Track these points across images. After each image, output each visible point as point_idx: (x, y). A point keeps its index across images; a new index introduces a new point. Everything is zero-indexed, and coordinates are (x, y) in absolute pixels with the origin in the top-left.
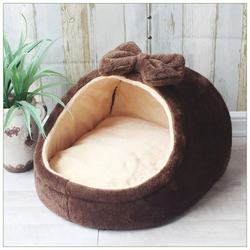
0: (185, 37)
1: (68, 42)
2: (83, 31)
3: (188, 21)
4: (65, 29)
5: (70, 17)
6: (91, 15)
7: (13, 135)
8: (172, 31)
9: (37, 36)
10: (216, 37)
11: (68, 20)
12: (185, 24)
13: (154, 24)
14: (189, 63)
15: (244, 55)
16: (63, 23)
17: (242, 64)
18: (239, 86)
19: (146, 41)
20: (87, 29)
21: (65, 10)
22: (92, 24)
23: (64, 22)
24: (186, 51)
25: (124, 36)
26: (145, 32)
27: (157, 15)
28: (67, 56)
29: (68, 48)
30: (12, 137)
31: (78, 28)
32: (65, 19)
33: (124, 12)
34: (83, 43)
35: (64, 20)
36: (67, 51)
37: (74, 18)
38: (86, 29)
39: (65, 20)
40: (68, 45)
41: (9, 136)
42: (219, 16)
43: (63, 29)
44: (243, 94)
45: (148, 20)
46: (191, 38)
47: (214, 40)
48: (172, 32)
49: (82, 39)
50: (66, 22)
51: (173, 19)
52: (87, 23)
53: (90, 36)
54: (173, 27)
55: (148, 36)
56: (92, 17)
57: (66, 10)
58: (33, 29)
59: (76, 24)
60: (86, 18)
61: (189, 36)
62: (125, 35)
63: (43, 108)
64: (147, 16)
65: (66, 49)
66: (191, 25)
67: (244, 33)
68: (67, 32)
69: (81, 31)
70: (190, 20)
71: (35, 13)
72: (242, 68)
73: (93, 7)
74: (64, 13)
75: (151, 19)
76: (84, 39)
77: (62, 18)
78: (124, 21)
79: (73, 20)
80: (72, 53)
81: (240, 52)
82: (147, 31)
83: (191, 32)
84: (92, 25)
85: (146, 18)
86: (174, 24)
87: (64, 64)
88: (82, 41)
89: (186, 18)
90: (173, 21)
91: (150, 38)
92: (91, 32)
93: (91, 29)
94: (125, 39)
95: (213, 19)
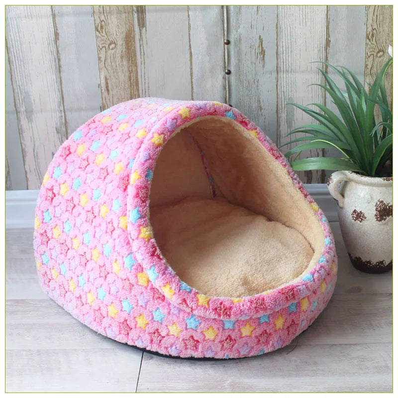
0: (281, 72)
1: (106, 79)
2: (129, 63)
3: (284, 49)
4: (103, 59)
5: (109, 42)
6: (141, 39)
8: (261, 62)
9: (61, 70)
11: (107, 46)
12: (280, 49)
13: (235, 52)
14: (287, 111)
16: (99, 50)
19: (223, 77)
20: (136, 59)
21: (101, 32)
22: (142, 51)
23: (101, 49)
24: (283, 93)
25: (189, 70)
26: (222, 64)
27: (238, 39)
28: (105, 99)
29: (107, 87)
31: (122, 57)
32: (103, 44)
33: (189, 34)
34: (129, 80)
36: (106, 92)
37: (115, 43)
38: (133, 59)
39: (102, 46)
40: (107, 84)
42: (330, 41)
43: (100, 58)
45: (226, 46)
46: (290, 74)
48: (261, 65)
49: (127, 74)
50: (104, 48)
51: (262, 45)
52: (135, 51)
53: (139, 70)
54: (262, 56)
55: (225, 70)
56: (142, 41)
57: (104, 31)
58: (55, 59)
59: (117, 52)
60: (133, 43)
61: (286, 70)
62: (191, 69)
64: (224, 40)
65: (104, 88)
66: (290, 54)
67: (368, 67)
68: (105, 63)
69: (125, 63)
70: (287, 47)
71: (57, 35)
73: (143, 27)
74: (100, 35)
75: (230, 45)
76: (130, 74)
77: (98, 43)
78: (190, 47)
79: (113, 46)
80: (113, 95)
82: (225, 62)
83: (290, 65)
84: (143, 54)
85: (223, 43)
86: (264, 52)
88: (127, 77)
89: (281, 44)
90: (262, 48)
91: (229, 73)
92: (141, 64)
93: (141, 58)
94: (191, 74)
95: (321, 45)
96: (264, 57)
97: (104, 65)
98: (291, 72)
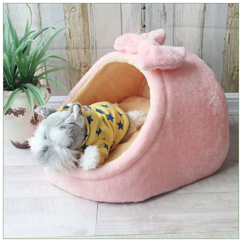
0: (176, 26)
1: (69, 30)
2: (83, 20)
3: (178, 12)
4: (67, 18)
5: (71, 7)
7: (20, 115)
8: (164, 20)
9: (42, 24)
10: (203, 27)
11: (70, 10)
12: (176, 14)
13: (148, 14)
15: (228, 43)
16: (65, 12)
17: (227, 50)
18: (223, 70)
19: (141, 29)
20: (88, 18)
22: (92, 13)
24: (177, 39)
26: (140, 21)
27: (150, 6)
28: (69, 42)
29: (70, 35)
30: (18, 117)
31: (79, 17)
32: (67, 8)
34: (83, 30)
35: (66, 10)
36: (69, 38)
38: (86, 18)
40: (70, 33)
41: (16, 116)
42: (206, 8)
43: (65, 17)
44: (227, 78)
45: (143, 10)
46: (181, 28)
47: (202, 29)
48: (164, 22)
49: (82, 27)
50: (68, 11)
51: (165, 10)
52: (87, 13)
53: (90, 25)
54: (164, 16)
55: (142, 25)
56: (92, 7)
58: (38, 17)
59: (77, 13)
60: (86, 8)
61: (179, 25)
62: (122, 24)
63: (47, 90)
64: (142, 7)
65: (68, 36)
66: (181, 15)
67: (229, 23)
68: (69, 20)
69: (81, 20)
70: (180, 11)
72: (226, 54)
75: (145, 10)
76: (84, 27)
77: (65, 8)
78: (121, 11)
79: (74, 9)
80: (73, 40)
81: (224, 40)
82: (142, 20)
83: (181, 22)
84: (92, 15)
86: (166, 14)
87: (66, 50)
88: (82, 29)
89: (177, 9)
90: (165, 11)
91: (144, 26)
92: (91, 21)
93: (91, 17)
94: (122, 27)
95: (201, 10)
96: (166, 17)
97: (68, 22)
98: (182, 26)
